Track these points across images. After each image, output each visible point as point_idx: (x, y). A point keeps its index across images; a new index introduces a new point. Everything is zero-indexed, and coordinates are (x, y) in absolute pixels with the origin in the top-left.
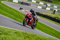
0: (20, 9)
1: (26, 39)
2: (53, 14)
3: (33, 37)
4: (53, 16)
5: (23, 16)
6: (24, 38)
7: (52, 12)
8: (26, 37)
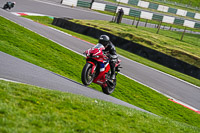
0: (4, 8)
1: (26, 107)
2: (116, 25)
3: (49, 99)
4: (116, 30)
5: (14, 32)
6: (20, 104)
7: (112, 17)
8: (26, 100)
